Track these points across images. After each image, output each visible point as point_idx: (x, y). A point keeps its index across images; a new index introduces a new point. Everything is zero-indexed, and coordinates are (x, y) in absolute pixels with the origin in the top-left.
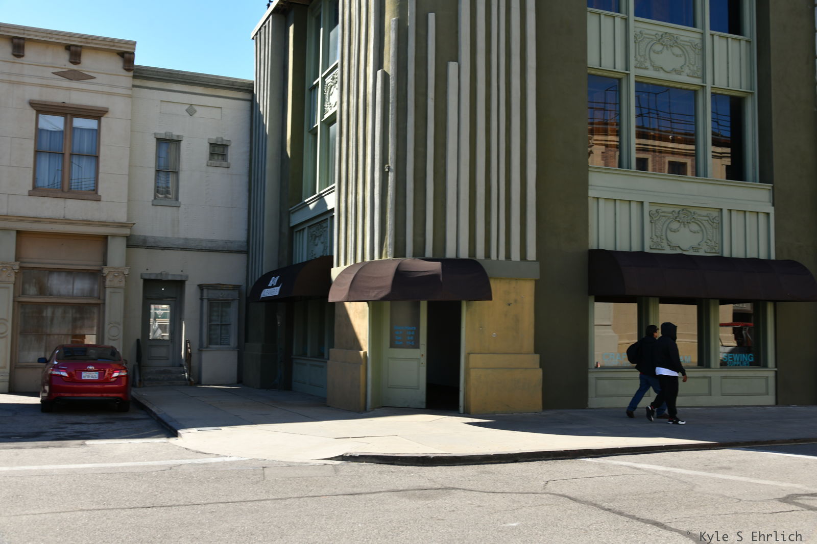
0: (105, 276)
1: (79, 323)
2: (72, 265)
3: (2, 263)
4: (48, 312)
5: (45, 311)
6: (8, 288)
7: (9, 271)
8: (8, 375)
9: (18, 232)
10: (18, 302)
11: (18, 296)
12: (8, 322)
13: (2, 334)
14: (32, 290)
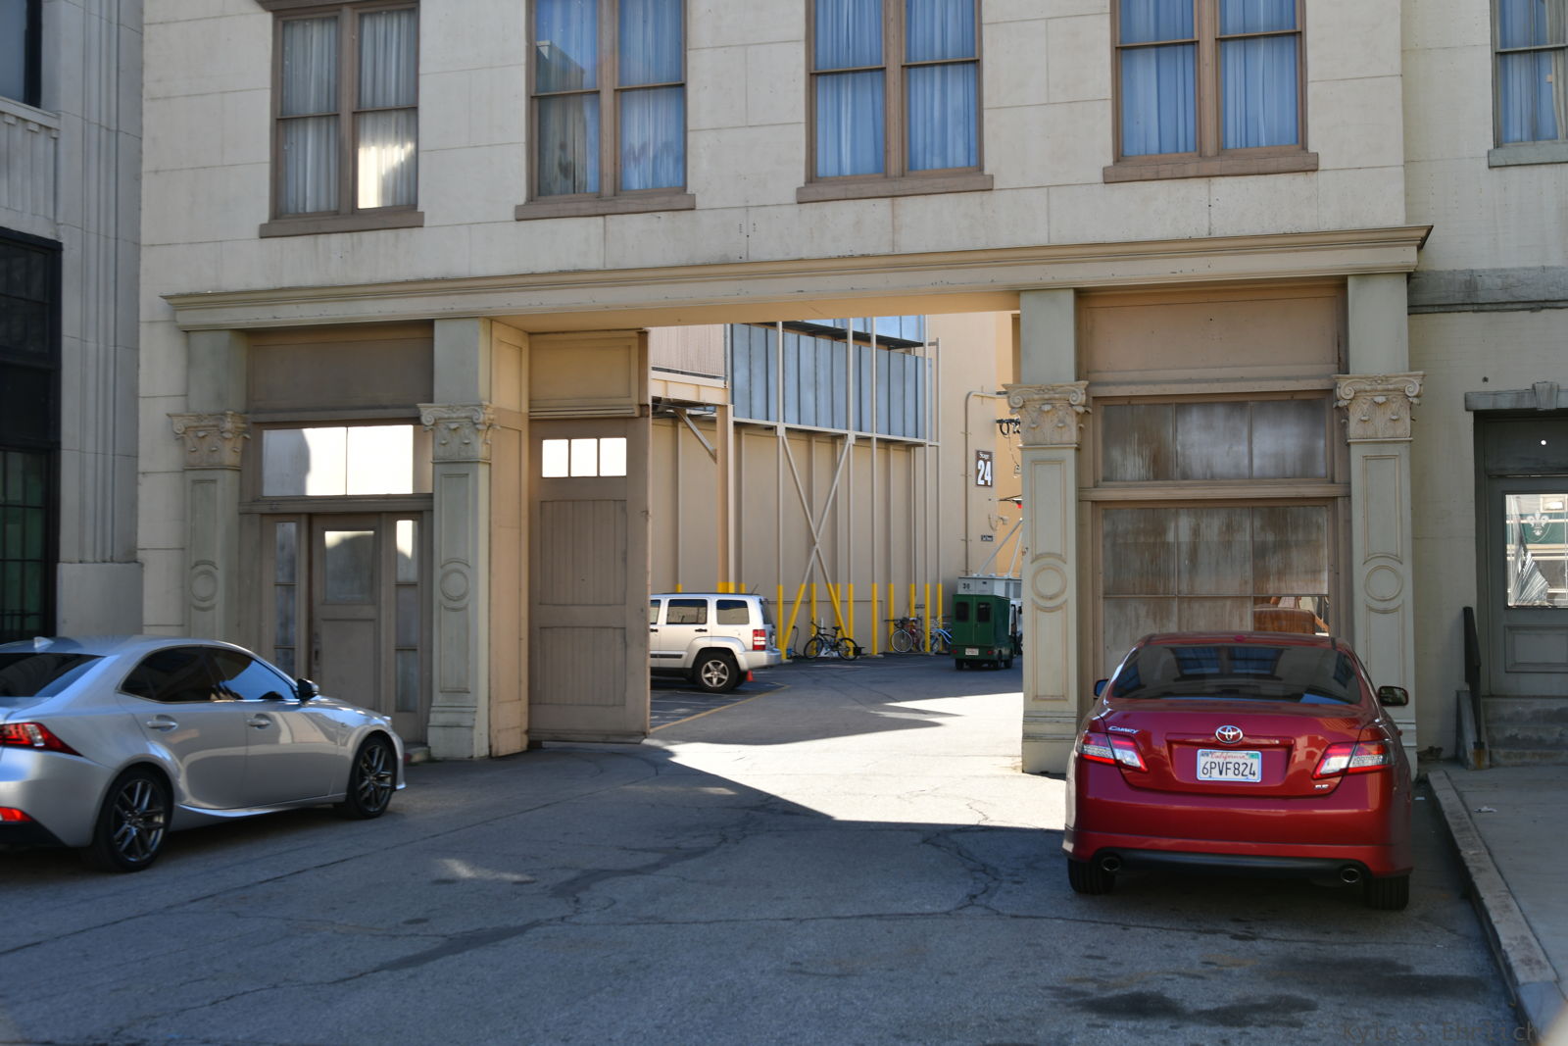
0: (1347, 408)
1: (1274, 562)
2: (1242, 379)
3: (1041, 390)
4: (1181, 530)
5: (1173, 525)
6: (1060, 462)
7: (1060, 413)
8: (1074, 720)
9: (1082, 295)
10: (1095, 502)
11: (1091, 485)
12: (1065, 563)
13: (1051, 598)
14: (1132, 464)
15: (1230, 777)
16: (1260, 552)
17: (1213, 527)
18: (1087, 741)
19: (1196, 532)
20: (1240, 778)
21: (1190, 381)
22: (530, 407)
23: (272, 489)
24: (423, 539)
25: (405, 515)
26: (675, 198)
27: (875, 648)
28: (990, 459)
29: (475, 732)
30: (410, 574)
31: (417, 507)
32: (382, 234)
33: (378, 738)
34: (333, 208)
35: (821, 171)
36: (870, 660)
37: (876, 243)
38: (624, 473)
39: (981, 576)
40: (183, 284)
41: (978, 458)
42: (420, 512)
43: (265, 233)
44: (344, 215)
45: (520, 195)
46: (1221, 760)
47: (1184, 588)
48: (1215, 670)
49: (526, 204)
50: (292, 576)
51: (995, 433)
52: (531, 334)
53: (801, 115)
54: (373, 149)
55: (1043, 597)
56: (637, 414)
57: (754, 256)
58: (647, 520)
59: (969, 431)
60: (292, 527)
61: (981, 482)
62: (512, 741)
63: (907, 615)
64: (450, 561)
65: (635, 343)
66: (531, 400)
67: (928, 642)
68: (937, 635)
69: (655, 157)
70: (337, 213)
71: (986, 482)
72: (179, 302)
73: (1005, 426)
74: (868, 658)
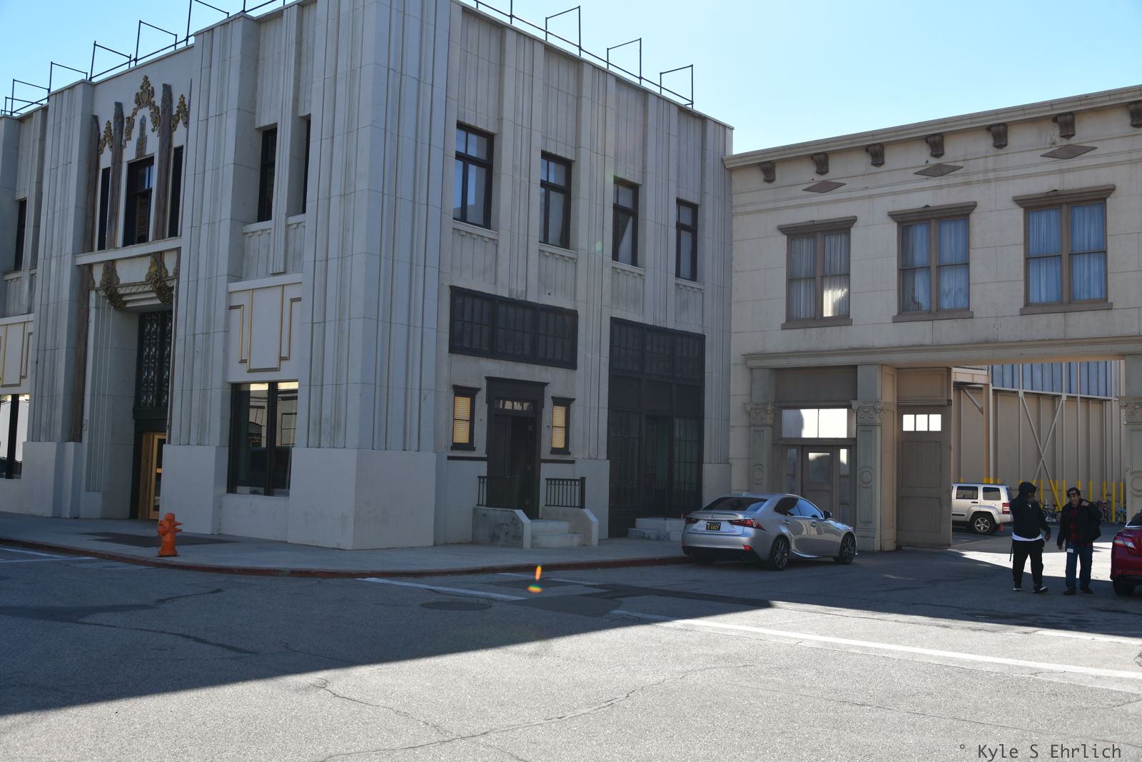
3: (1134, 398)
13: (1139, 491)
22: (898, 400)
23: (784, 435)
24: (850, 456)
25: (843, 447)
26: (964, 313)
29: (875, 539)
30: (846, 472)
31: (849, 443)
32: (834, 328)
34: (812, 316)
35: (1031, 300)
37: (1056, 333)
38: (940, 430)
40: (750, 349)
42: (851, 446)
43: (784, 327)
44: (817, 319)
45: (894, 310)
49: (897, 316)
50: (795, 471)
52: (898, 369)
53: (1022, 277)
54: (830, 291)
55: (1135, 490)
56: (946, 404)
57: (1001, 339)
58: (949, 451)
60: (794, 451)
62: (890, 546)
64: (864, 467)
65: (945, 373)
66: (898, 397)
69: (955, 295)
70: (814, 319)
72: (748, 357)
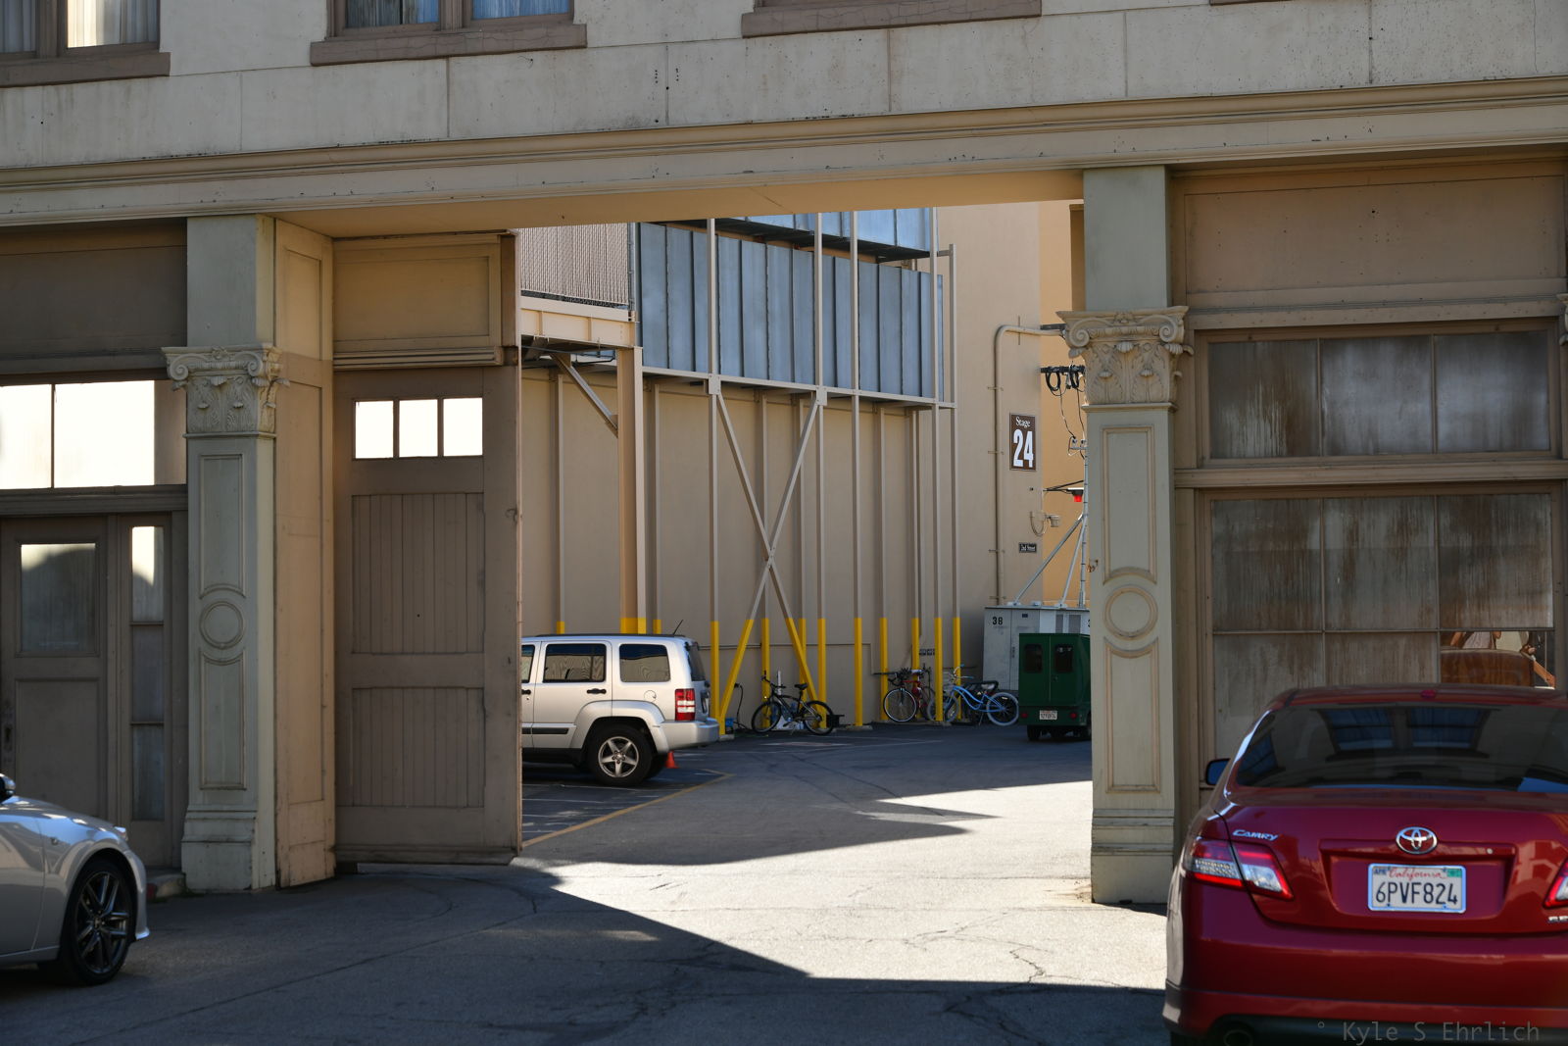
1: (1471, 579)
2: (1420, 302)
3: (1116, 320)
4: (1330, 531)
5: (1317, 524)
6: (1146, 429)
7: (1146, 355)
8: (1171, 822)
9: (1178, 175)
10: (1200, 491)
11: (1194, 464)
12: (1155, 583)
13: (1133, 637)
14: (1255, 432)
15: (1419, 905)
16: (1449, 564)
17: (1378, 527)
18: (1200, 853)
19: (1353, 535)
20: (1433, 907)
21: (1343, 305)
22: (335, 352)
24: (170, 553)
25: (143, 519)
26: (556, 29)
27: (859, 717)
28: (1032, 428)
29: (255, 850)
30: (152, 608)
31: (162, 506)
32: (105, 86)
33: (106, 861)
34: (28, 46)
36: (852, 735)
37: (862, 97)
38: (479, 452)
39: (1019, 605)
41: (1014, 427)
42: (168, 514)
44: (45, 57)
45: (316, 25)
46: (1405, 880)
47: (1336, 620)
48: (1387, 744)
49: (327, 41)
51: (1039, 388)
52: (335, 239)
55: (1121, 635)
56: (499, 361)
57: (678, 118)
58: (516, 523)
59: (1000, 385)
61: (1018, 463)
62: (311, 864)
63: (908, 666)
64: (213, 589)
65: (496, 252)
66: (335, 341)
67: (940, 705)
68: (953, 696)
70: (35, 55)
71: (1026, 462)
73: (1053, 376)
74: (849, 732)
